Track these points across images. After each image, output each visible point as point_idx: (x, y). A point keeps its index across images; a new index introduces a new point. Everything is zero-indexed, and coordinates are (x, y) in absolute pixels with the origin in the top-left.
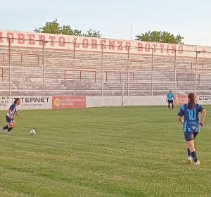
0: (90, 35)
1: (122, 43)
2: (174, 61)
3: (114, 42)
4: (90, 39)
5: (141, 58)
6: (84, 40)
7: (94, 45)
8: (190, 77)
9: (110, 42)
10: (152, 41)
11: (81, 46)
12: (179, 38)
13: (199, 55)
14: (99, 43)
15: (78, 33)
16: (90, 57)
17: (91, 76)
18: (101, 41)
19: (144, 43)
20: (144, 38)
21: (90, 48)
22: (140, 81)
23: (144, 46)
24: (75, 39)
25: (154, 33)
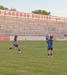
0: (12, 10)
1: (26, 14)
2: (47, 22)
3: (22, 13)
4: (12, 12)
5: (34, 21)
6: (9, 12)
7: (14, 14)
8: (54, 29)
9: (20, 13)
10: (38, 14)
11: (8, 14)
12: (49, 13)
13: (58, 20)
14: (16, 13)
15: (6, 9)
16: (12, 19)
17: (12, 27)
18: (17, 13)
19: (35, 14)
20: (35, 12)
21: (12, 16)
22: (33, 30)
23: (35, 16)
24: (5, 11)
25: (39, 10)
